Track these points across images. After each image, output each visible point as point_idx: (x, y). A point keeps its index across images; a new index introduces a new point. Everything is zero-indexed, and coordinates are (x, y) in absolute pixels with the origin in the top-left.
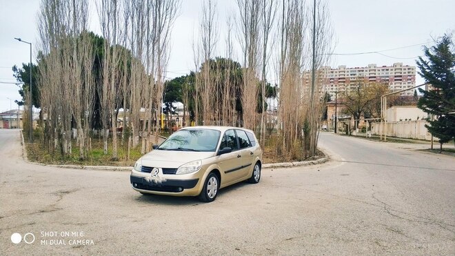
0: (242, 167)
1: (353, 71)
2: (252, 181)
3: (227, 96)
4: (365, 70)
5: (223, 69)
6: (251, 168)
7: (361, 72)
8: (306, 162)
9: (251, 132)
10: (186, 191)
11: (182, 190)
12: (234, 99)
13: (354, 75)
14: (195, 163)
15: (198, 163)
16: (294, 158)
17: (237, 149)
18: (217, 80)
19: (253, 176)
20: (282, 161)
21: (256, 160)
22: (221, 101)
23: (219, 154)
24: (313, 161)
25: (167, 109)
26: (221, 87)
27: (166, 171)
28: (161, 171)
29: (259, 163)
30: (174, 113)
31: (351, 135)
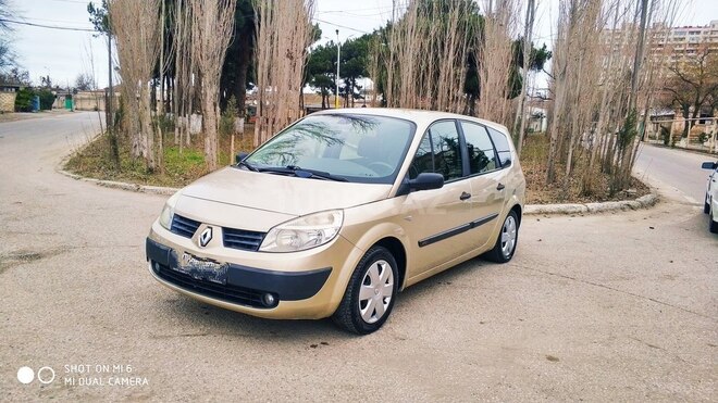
0: (473, 225)
1: (681, 33)
2: (495, 256)
3: (447, 64)
4: (702, 30)
5: (446, 9)
6: (496, 225)
7: (695, 35)
8: (615, 204)
9: (501, 131)
10: (286, 307)
11: (275, 304)
12: (463, 70)
13: (682, 39)
14: (324, 217)
15: (332, 218)
16: (588, 194)
17: (461, 176)
18: (432, 33)
19: (500, 244)
20: (560, 200)
21: (510, 205)
22: (437, 74)
23: (404, 190)
24: (631, 202)
25: (347, 89)
26: (439, 46)
27: (234, 238)
28: (219, 235)
29: (516, 212)
30: (357, 96)
31: (673, 147)
